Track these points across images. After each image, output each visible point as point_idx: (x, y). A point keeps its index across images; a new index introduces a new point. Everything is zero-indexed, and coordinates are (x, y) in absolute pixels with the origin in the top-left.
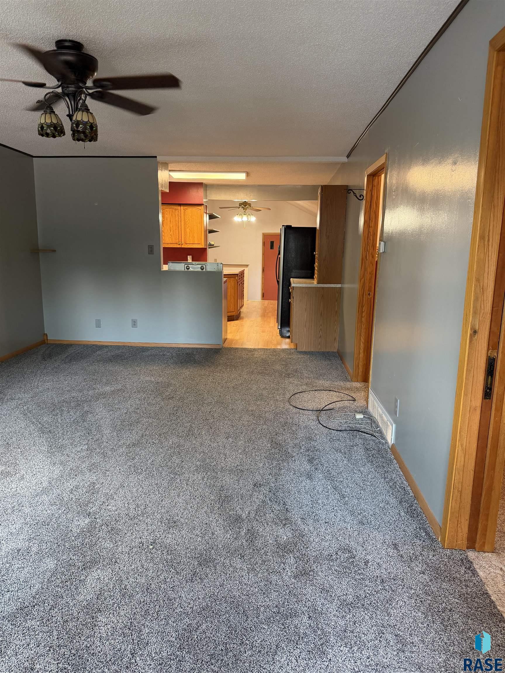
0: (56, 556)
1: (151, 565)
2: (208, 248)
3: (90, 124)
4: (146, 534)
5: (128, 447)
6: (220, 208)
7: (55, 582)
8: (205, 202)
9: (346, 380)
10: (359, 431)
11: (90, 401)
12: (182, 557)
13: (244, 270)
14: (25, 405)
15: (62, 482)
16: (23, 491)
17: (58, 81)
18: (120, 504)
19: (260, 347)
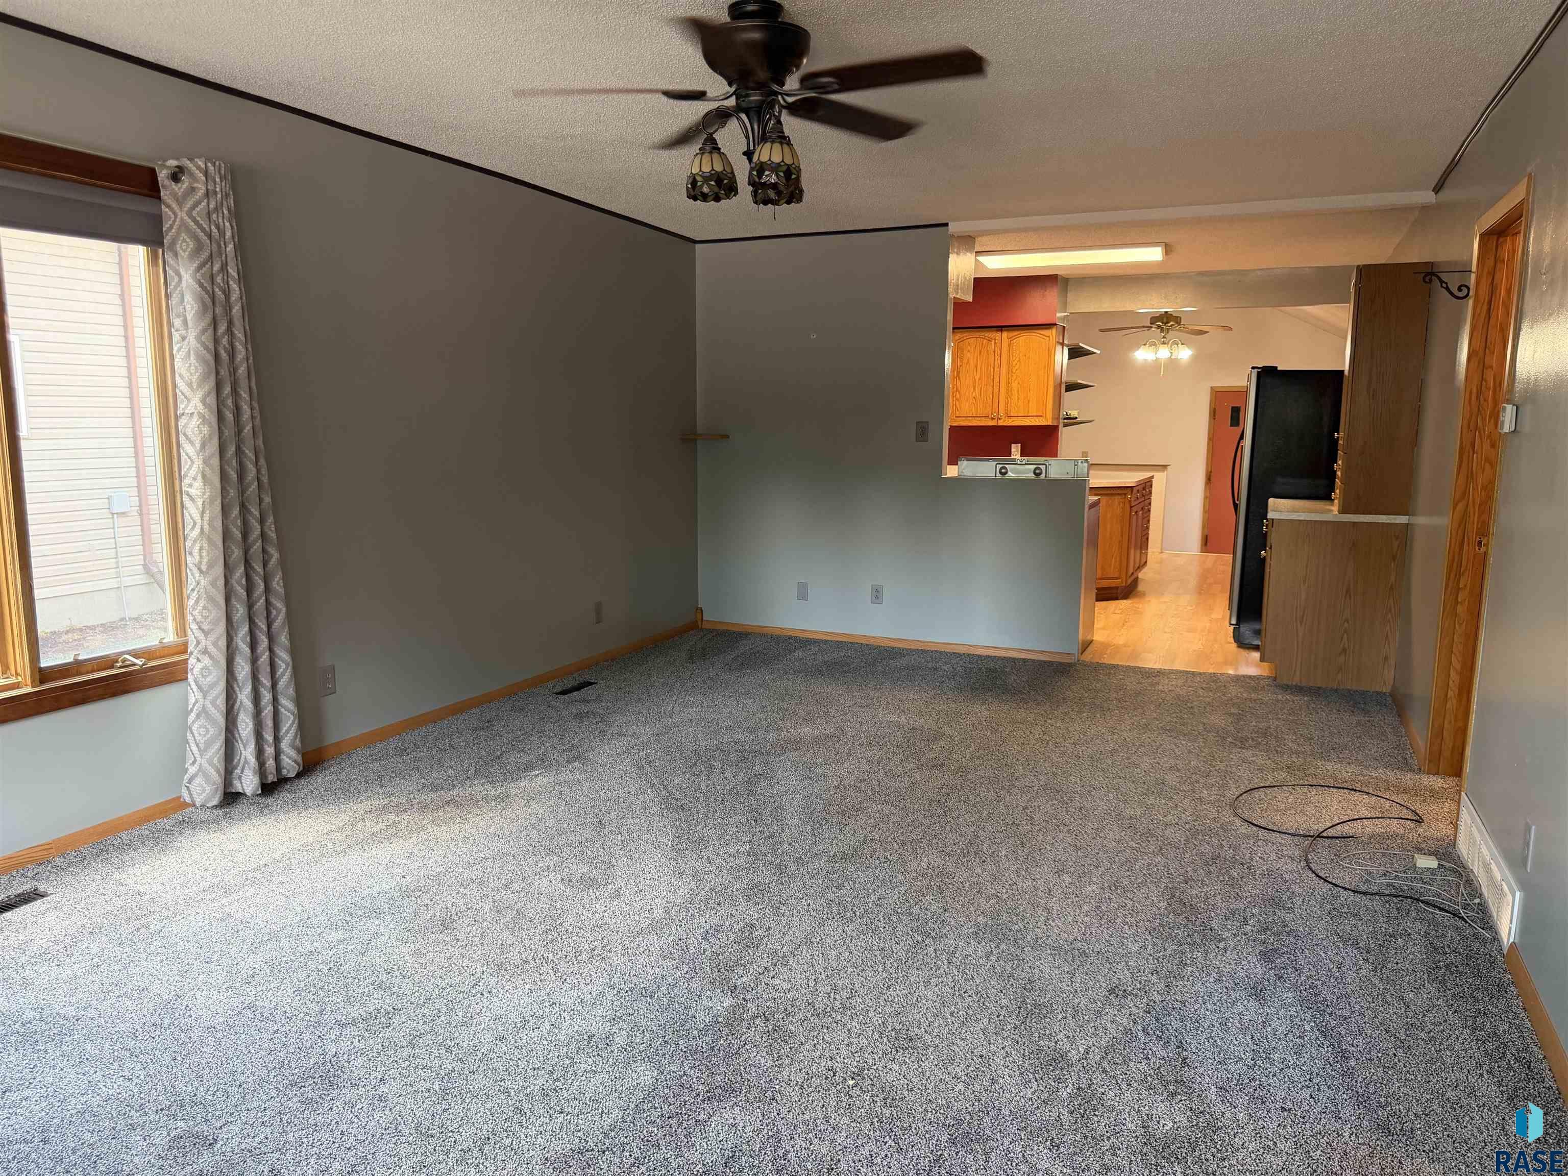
0: (657, 1063)
1: (846, 1120)
2: (1061, 426)
3: (785, 168)
4: (844, 1053)
5: (832, 859)
6: (1100, 330)
7: (648, 1114)
8: (1060, 318)
9: (1405, 766)
10: (1418, 900)
11: (768, 753)
12: (914, 1117)
13: (1153, 477)
14: (643, 750)
15: (690, 915)
16: (614, 922)
17: (730, 85)
18: (800, 979)
19: (1178, 666)
